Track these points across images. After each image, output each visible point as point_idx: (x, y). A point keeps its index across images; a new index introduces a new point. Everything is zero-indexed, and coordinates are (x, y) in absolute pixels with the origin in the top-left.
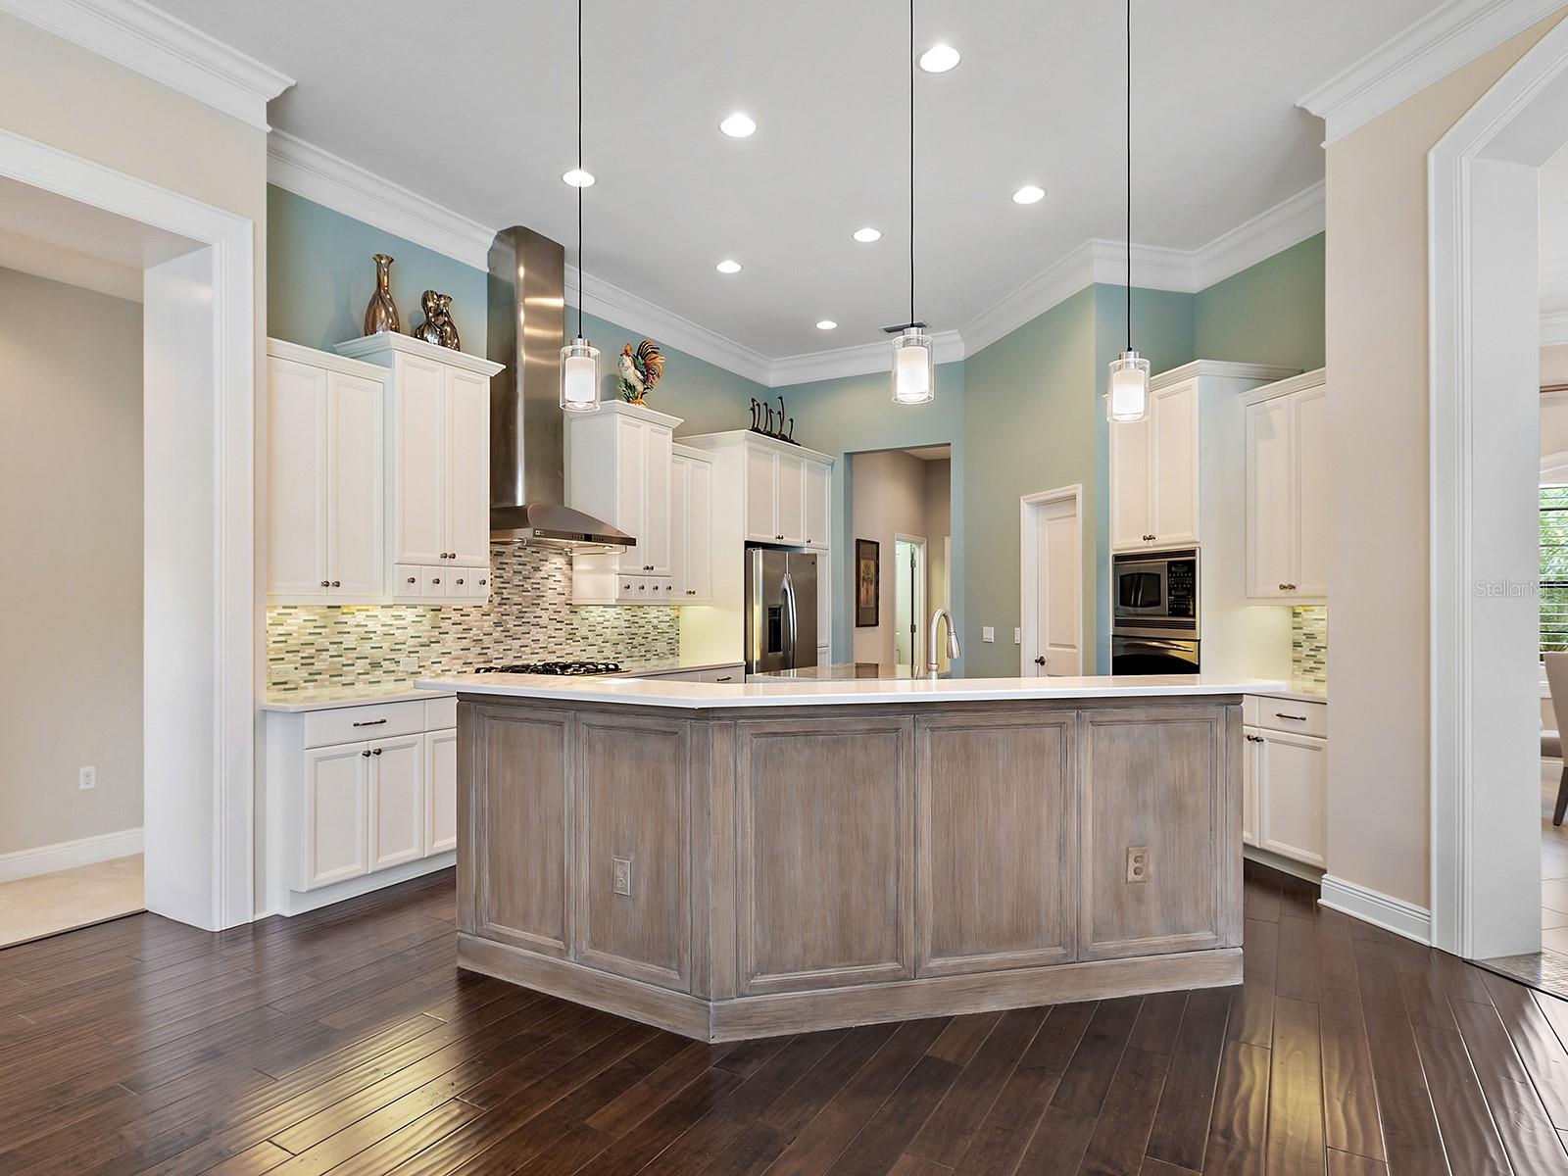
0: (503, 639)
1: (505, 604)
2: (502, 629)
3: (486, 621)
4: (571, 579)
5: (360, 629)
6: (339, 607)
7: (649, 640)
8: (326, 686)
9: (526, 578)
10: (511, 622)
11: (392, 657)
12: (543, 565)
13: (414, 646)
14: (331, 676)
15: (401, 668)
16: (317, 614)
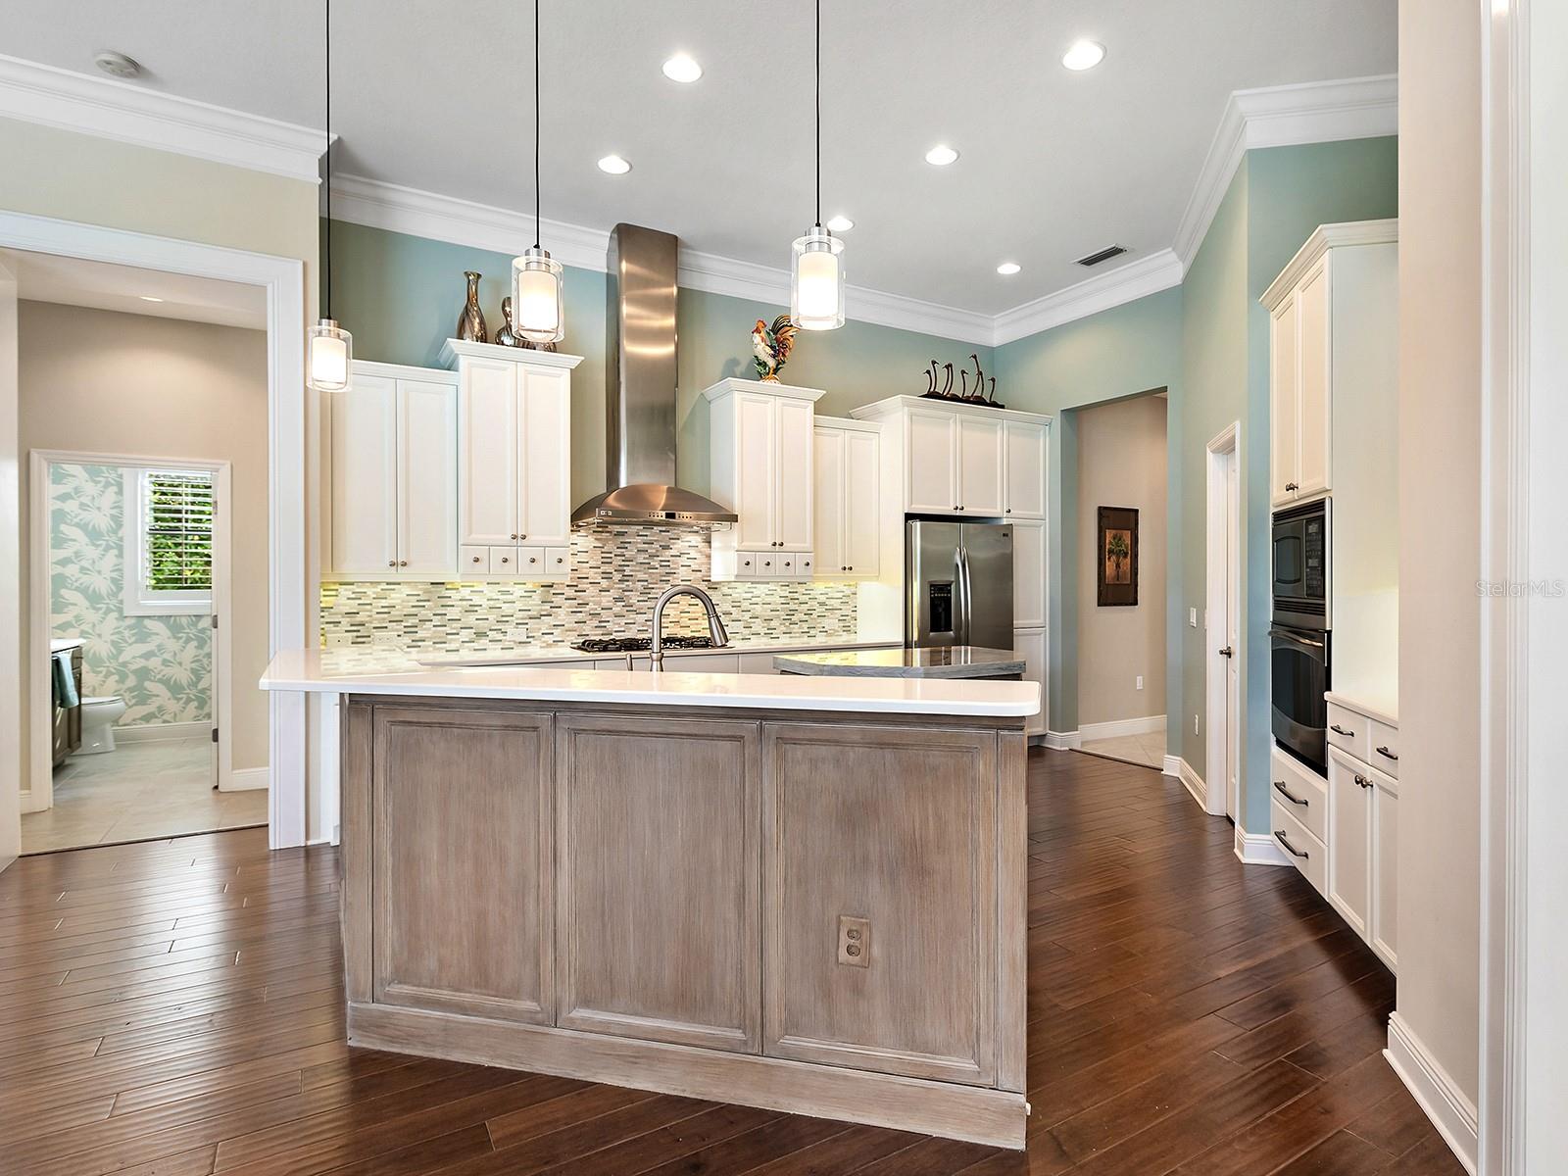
0: (625, 613)
1: (628, 581)
2: (623, 604)
3: (605, 596)
4: (709, 557)
5: (464, 603)
6: (443, 583)
7: (815, 616)
8: (430, 652)
9: (652, 556)
10: (634, 597)
11: (499, 627)
12: (674, 544)
13: (522, 619)
14: (434, 643)
15: (508, 638)
16: (420, 589)
